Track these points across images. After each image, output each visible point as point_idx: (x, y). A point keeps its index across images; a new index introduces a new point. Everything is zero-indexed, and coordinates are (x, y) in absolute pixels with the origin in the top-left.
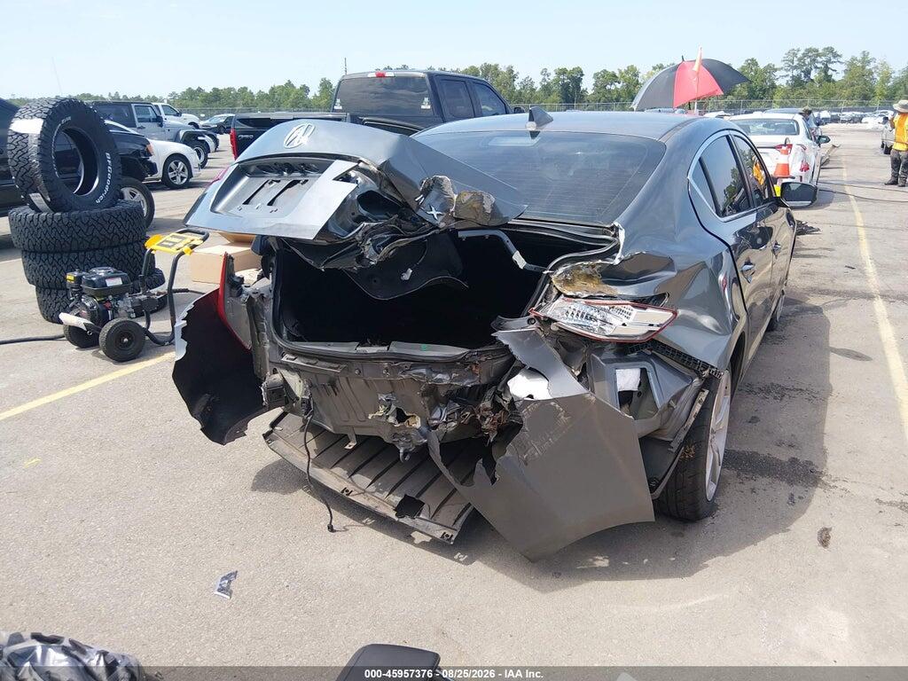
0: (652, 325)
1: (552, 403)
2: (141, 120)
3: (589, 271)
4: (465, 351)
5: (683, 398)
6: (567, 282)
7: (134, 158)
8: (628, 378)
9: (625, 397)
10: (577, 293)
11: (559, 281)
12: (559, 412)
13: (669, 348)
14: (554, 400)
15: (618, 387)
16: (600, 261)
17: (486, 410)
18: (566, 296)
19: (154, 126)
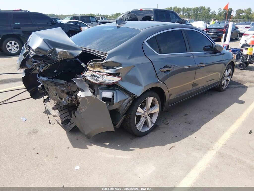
0: (114, 81)
1: (85, 98)
2: (92, 21)
3: (99, 64)
4: (65, 82)
5: (125, 102)
6: (92, 67)
7: (77, 31)
8: (107, 94)
9: (105, 99)
10: (93, 70)
11: (90, 67)
12: (87, 100)
13: (121, 88)
14: (85, 97)
15: (103, 96)
16: (101, 62)
17: (74, 98)
18: (90, 70)
19: (96, 23)
